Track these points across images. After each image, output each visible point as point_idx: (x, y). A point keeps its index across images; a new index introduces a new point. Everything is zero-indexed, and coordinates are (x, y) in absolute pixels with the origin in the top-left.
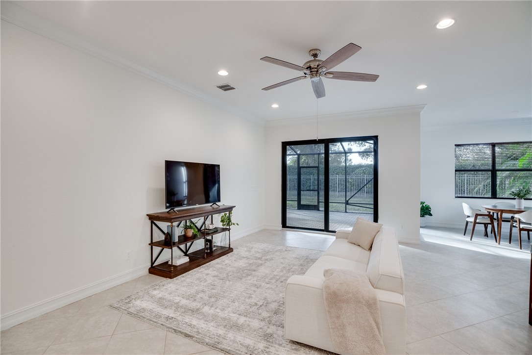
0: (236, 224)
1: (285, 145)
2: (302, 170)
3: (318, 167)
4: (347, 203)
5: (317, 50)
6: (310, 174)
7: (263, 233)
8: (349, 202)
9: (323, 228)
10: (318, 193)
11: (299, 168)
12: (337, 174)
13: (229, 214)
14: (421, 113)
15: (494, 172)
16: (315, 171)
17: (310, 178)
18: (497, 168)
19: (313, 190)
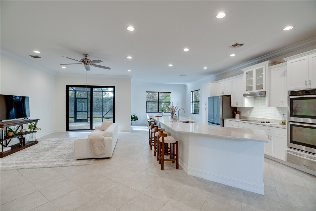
0: (39, 129)
1: (68, 87)
2: (78, 100)
3: (87, 98)
4: (103, 117)
5: (87, 54)
6: (83, 102)
7: (55, 134)
8: (104, 116)
9: (90, 129)
10: (87, 113)
11: (76, 99)
12: (99, 102)
13: (36, 123)
14: (132, 79)
15: (158, 102)
16: (86, 100)
17: (83, 105)
18: (159, 101)
19: (84, 111)
